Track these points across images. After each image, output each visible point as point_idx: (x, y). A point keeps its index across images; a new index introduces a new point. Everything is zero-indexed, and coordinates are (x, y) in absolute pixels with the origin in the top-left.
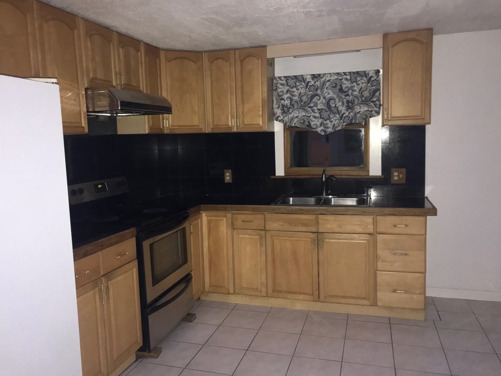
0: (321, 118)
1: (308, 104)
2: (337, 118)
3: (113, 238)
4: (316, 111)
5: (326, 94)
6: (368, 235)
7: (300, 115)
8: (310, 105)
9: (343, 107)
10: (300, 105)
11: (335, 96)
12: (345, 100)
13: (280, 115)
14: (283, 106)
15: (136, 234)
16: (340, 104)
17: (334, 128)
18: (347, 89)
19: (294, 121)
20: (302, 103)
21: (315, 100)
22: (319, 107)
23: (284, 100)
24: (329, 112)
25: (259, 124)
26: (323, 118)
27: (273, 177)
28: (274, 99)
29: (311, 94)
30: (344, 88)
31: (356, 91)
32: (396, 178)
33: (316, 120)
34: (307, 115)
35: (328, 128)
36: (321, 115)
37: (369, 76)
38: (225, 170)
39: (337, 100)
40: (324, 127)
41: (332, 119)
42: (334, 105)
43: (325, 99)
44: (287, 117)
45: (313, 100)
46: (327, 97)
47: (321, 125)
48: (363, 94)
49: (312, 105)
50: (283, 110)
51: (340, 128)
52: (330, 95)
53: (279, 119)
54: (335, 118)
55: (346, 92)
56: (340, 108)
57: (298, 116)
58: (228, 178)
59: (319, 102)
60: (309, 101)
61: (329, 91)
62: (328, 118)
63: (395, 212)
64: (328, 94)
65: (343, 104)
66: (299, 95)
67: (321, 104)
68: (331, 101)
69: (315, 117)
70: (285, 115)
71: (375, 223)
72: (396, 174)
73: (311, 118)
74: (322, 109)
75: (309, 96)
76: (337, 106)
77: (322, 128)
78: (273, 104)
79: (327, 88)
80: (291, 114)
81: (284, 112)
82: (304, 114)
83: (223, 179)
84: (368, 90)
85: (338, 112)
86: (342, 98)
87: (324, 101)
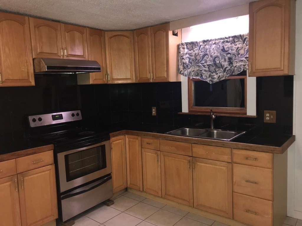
0: (209, 71)
1: (201, 61)
2: (221, 71)
3: (30, 150)
4: (206, 66)
5: (213, 53)
6: (227, 163)
7: (195, 69)
8: (202, 62)
9: (225, 62)
10: (195, 62)
11: (219, 55)
12: (226, 57)
13: (182, 70)
14: (184, 63)
15: (53, 148)
16: (223, 60)
17: (219, 79)
18: (227, 49)
19: (191, 74)
20: (197, 61)
21: (205, 58)
22: (208, 64)
23: (185, 59)
24: (214, 67)
25: (165, 77)
26: (211, 71)
27: (179, 113)
28: (179, 59)
29: (202, 54)
30: (225, 48)
31: (234, 50)
32: (268, 118)
33: (206, 73)
34: (200, 69)
35: (214, 78)
36: (209, 69)
37: (244, 38)
38: (152, 107)
39: (220, 57)
40: (212, 78)
41: (218, 72)
42: (218, 62)
43: (212, 58)
44: (187, 71)
45: (204, 58)
46: (213, 56)
47: (210, 76)
48: (239, 52)
49: (203, 62)
50: (184, 66)
51: (223, 79)
52: (216, 54)
53: (182, 72)
54: (219, 71)
55: (227, 51)
56: (223, 63)
57: (194, 70)
58: (154, 112)
59: (208, 59)
60: (201, 60)
61: (215, 51)
62: (214, 71)
63: (247, 147)
64: (214, 53)
65: (225, 60)
66: (195, 55)
67: (209, 61)
68: (216, 58)
69: (205, 71)
70: (185, 70)
71: (232, 154)
72: (268, 115)
73: (202, 71)
74: (210, 65)
75: (201, 56)
76: (220, 62)
77: (210, 79)
78: (179, 63)
79: (213, 49)
80: (189, 69)
81: (184, 68)
82: (198, 69)
83: (152, 113)
84: (243, 49)
85: (222, 66)
86: (224, 56)
87: (211, 59)
